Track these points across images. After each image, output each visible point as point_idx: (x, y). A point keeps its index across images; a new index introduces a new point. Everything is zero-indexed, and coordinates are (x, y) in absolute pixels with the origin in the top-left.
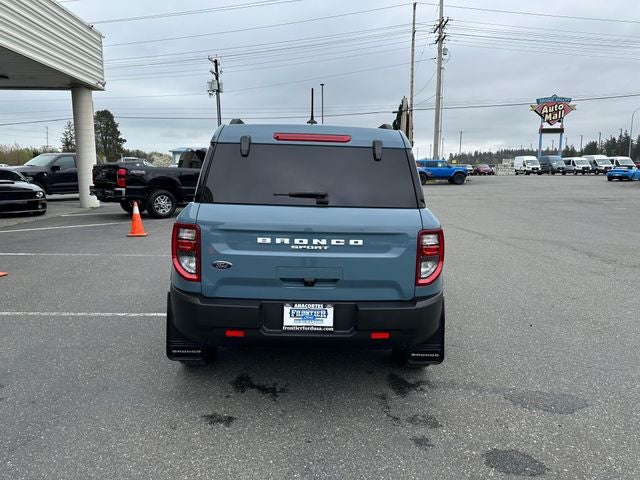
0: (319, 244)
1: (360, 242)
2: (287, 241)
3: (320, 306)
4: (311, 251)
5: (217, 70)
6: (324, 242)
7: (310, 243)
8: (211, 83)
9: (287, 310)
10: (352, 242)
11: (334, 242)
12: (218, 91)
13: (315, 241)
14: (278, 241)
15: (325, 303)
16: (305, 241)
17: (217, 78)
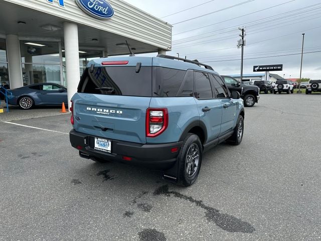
0: (106, 112)
1: (121, 112)
2: (95, 109)
3: (106, 141)
4: (103, 115)
5: (243, 34)
6: (107, 111)
7: (103, 111)
8: (239, 41)
9: (96, 140)
10: (118, 112)
11: (111, 111)
12: (243, 45)
13: (105, 110)
14: (93, 109)
15: (108, 139)
16: (101, 110)
17: (243, 38)
